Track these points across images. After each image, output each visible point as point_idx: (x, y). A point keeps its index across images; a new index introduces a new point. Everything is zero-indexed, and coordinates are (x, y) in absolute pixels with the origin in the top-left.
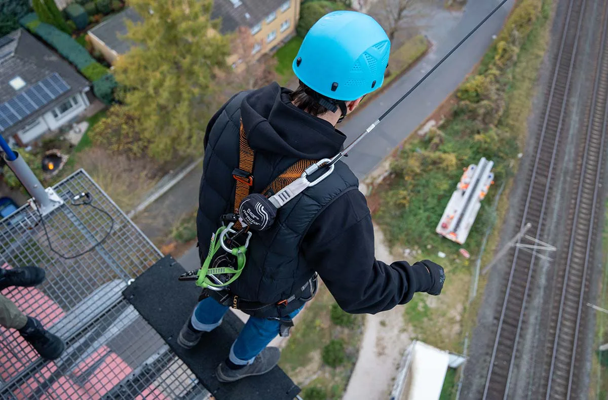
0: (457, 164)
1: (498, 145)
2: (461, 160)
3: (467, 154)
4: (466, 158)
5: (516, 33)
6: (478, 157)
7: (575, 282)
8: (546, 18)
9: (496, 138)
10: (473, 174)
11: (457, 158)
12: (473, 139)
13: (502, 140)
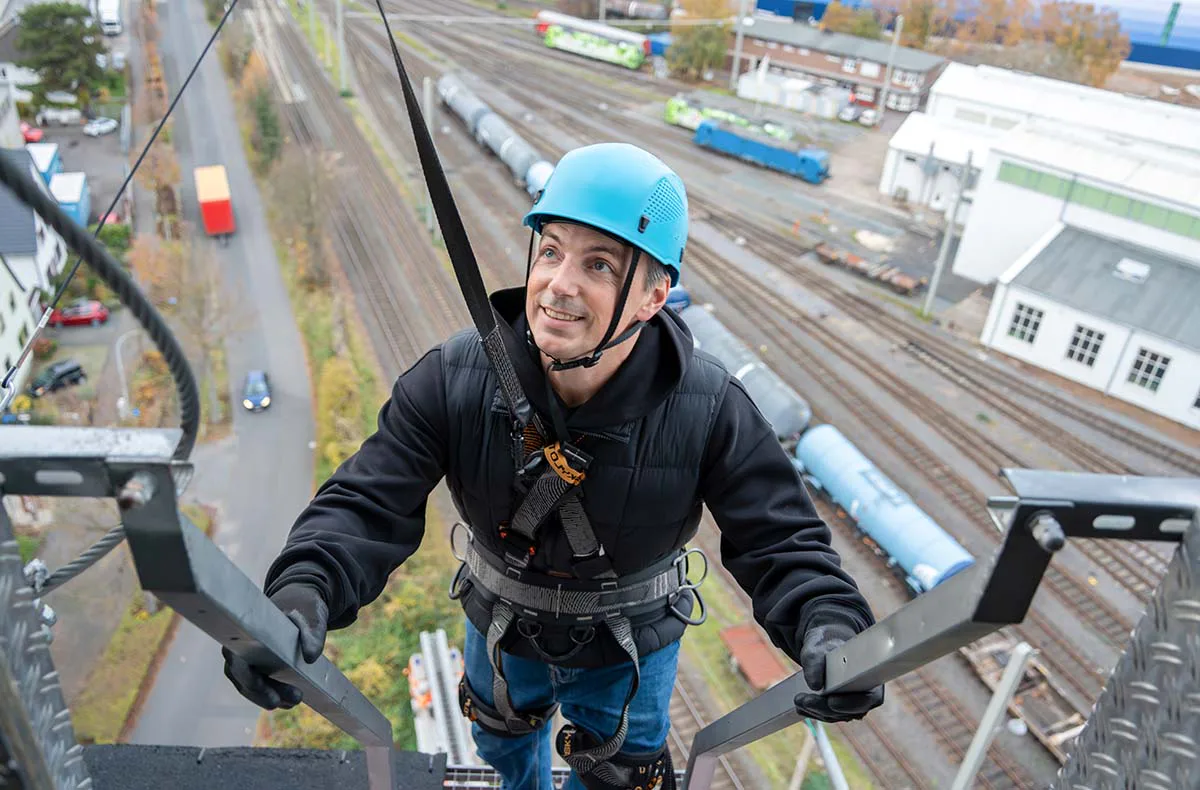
0: (388, 673)
1: (431, 599)
2: (389, 662)
3: (394, 645)
4: (395, 653)
5: (342, 421)
6: (413, 638)
7: (687, 726)
9: (421, 591)
10: (425, 669)
11: (379, 662)
12: (386, 615)
13: (431, 590)
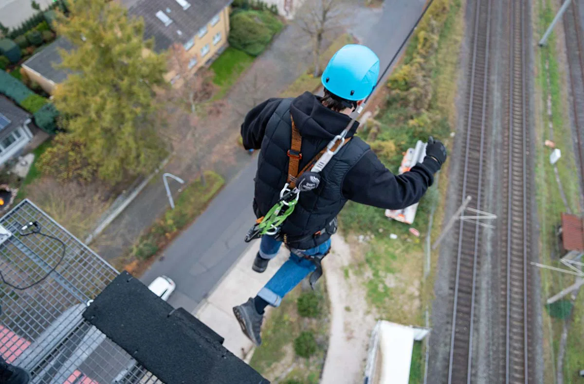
0: (396, 150)
1: (432, 127)
2: (399, 146)
3: (404, 139)
4: (403, 143)
5: (434, 22)
6: (414, 141)
7: (518, 244)
8: (458, 5)
9: (429, 121)
10: (413, 157)
11: (395, 144)
12: (408, 124)
13: (434, 122)
